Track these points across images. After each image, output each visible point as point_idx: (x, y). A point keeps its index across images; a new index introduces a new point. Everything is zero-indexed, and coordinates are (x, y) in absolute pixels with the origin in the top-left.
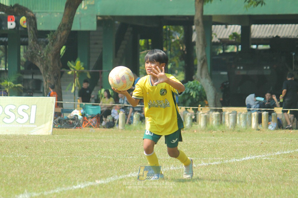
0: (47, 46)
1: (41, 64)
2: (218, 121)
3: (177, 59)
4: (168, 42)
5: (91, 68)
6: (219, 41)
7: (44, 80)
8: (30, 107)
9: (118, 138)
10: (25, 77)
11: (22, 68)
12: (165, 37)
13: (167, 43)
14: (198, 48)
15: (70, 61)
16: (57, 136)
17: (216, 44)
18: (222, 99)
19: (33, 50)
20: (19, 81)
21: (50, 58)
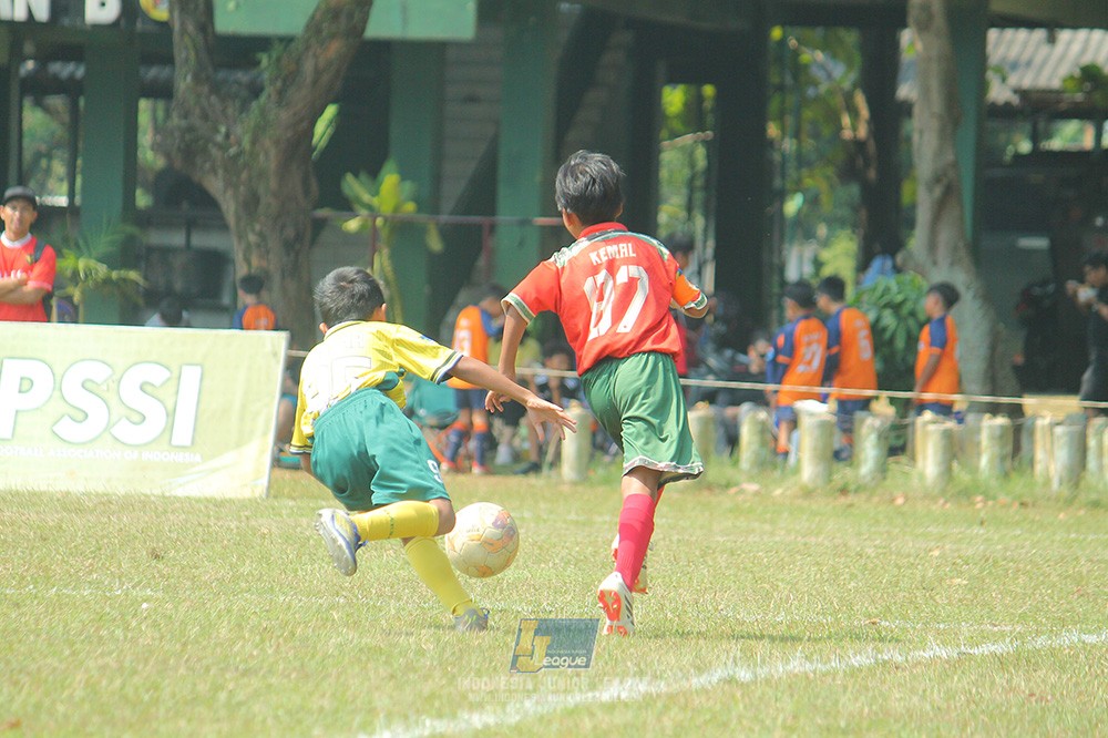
0: (254, 105)
1: (228, 184)
2: (1003, 459)
3: (828, 178)
4: (791, 100)
5: (448, 204)
6: (1015, 100)
7: (239, 257)
8: (176, 374)
9: (555, 521)
10: (156, 238)
11: (142, 200)
12: (774, 79)
13: (783, 102)
14: (921, 132)
15: (356, 175)
16: (291, 503)
17: (1005, 113)
18: (1020, 360)
19: (196, 120)
20: (127, 255)
21: (269, 159)
